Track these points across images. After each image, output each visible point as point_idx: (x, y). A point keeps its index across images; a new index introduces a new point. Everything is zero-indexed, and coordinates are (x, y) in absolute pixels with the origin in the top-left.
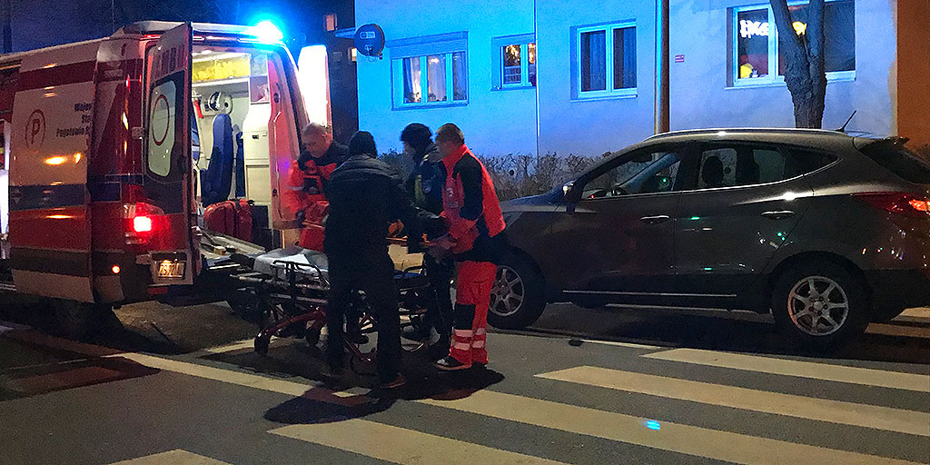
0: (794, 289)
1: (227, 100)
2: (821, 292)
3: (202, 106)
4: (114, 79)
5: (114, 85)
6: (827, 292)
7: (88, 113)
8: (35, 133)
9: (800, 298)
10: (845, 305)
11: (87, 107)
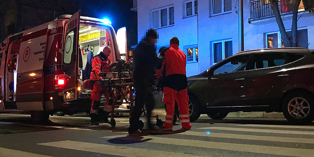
0: (290, 102)
1: (92, 47)
2: (299, 103)
3: (84, 50)
4: (54, 34)
5: (54, 35)
6: (302, 103)
7: (44, 45)
8: (27, 55)
9: (292, 106)
10: (309, 107)
11: (44, 43)
